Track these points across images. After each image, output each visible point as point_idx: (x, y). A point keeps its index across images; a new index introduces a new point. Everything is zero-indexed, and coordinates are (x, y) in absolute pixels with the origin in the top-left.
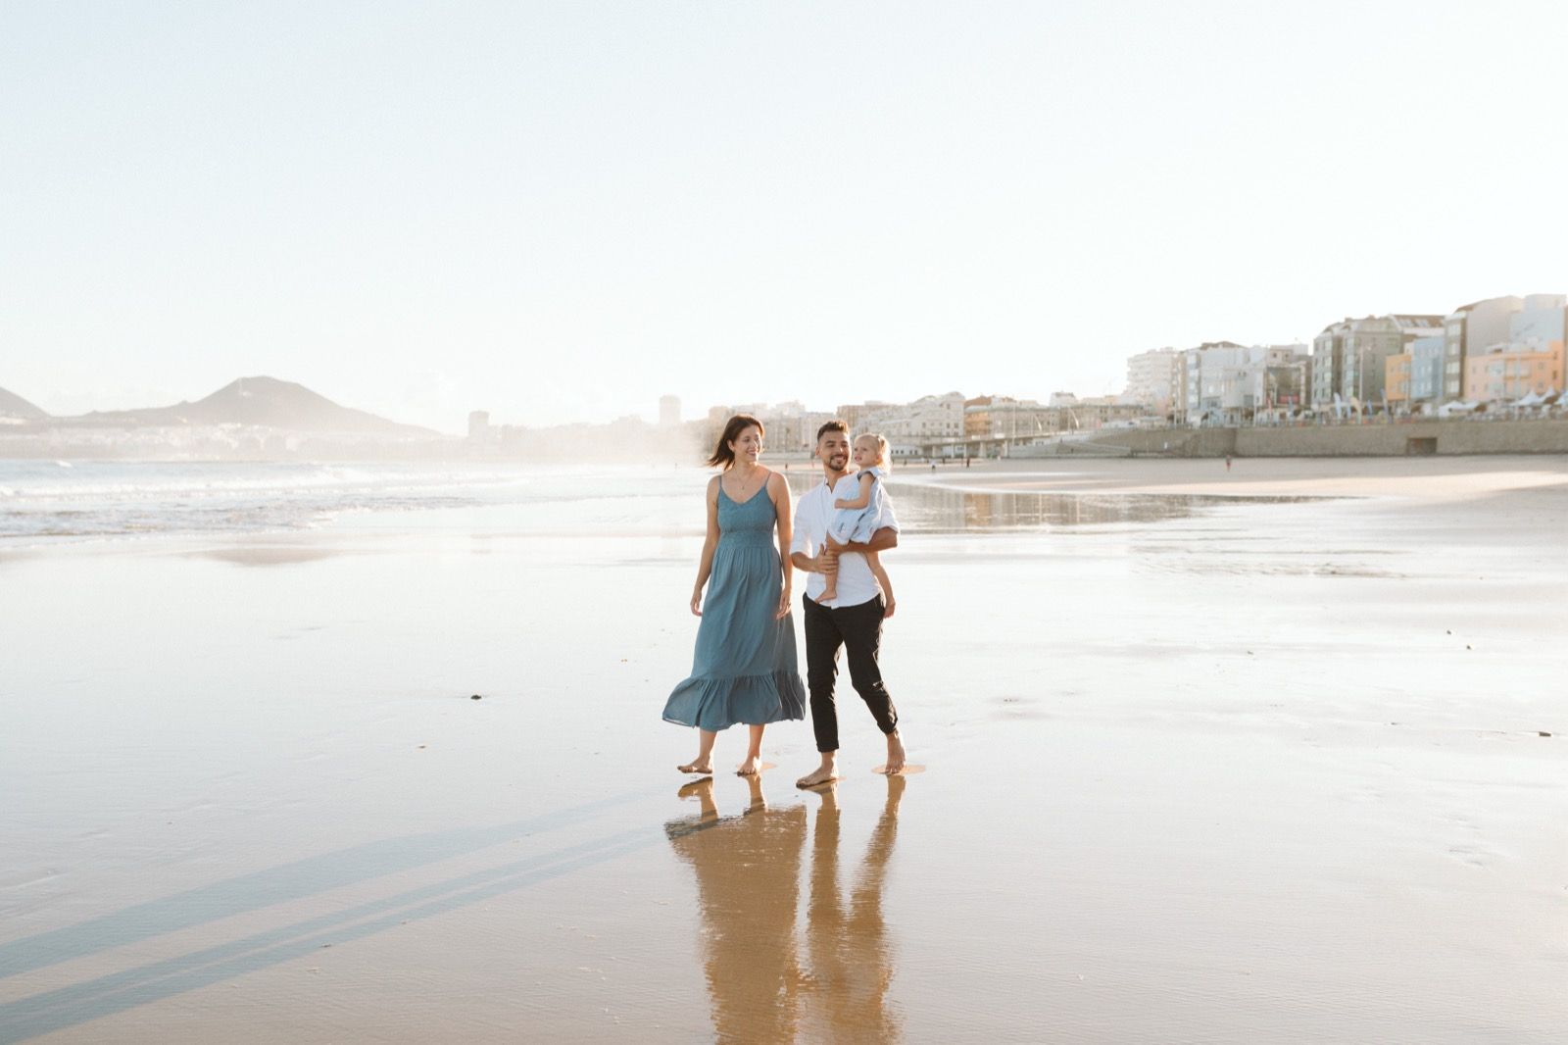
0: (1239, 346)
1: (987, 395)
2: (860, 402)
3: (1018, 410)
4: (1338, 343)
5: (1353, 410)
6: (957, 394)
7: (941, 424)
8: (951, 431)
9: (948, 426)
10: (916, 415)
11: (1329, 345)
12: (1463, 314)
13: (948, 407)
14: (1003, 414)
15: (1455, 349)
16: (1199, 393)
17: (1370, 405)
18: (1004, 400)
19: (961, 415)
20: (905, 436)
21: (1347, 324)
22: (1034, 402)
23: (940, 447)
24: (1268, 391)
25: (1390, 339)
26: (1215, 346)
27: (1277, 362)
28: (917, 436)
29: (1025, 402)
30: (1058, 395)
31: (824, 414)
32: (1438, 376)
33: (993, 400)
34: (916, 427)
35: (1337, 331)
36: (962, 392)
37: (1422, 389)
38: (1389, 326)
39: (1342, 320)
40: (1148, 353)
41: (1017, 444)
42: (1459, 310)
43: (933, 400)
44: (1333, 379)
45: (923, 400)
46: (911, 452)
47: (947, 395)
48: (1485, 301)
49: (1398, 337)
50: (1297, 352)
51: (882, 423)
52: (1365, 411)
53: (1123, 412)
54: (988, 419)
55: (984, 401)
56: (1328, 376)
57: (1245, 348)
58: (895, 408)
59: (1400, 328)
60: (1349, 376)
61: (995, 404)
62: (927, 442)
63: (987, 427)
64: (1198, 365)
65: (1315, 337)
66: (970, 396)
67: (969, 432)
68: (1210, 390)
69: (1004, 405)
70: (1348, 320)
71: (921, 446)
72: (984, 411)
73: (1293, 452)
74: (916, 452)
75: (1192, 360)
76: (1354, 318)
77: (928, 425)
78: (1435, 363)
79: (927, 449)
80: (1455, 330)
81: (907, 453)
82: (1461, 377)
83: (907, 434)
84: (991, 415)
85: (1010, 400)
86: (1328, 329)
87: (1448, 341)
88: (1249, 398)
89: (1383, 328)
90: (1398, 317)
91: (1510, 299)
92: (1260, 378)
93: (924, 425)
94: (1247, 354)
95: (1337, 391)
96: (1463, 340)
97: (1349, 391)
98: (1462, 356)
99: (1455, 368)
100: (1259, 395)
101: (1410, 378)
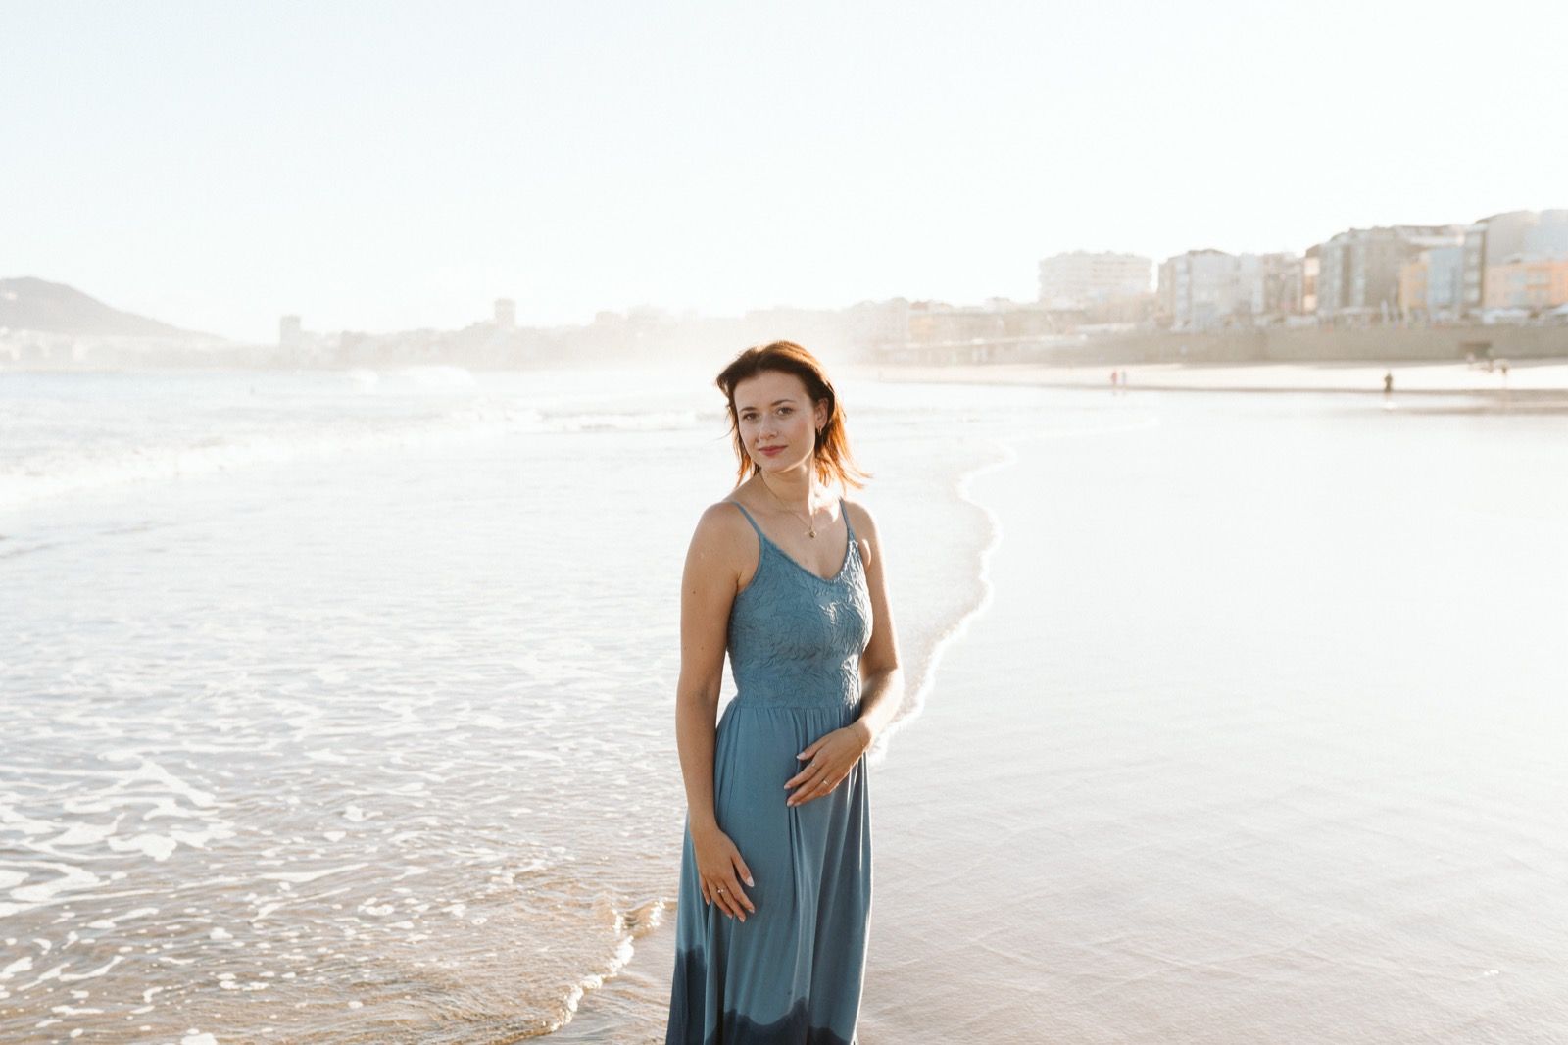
0: (1227, 254)
1: (923, 299)
4: (1347, 250)
7: (887, 329)
10: (860, 319)
11: (1338, 254)
12: (1482, 227)
15: (1474, 259)
16: (1189, 296)
18: (942, 304)
21: (1354, 233)
24: (1268, 294)
25: (1398, 249)
26: (1205, 252)
27: (1272, 268)
28: (866, 341)
30: (996, 299)
32: (1457, 285)
33: (930, 305)
34: (863, 332)
35: (1344, 240)
37: (1444, 295)
38: (1395, 236)
39: (1347, 231)
42: (1479, 221)
44: (1342, 286)
48: (1501, 215)
49: (1407, 247)
50: (1288, 259)
54: (932, 323)
55: (919, 305)
56: (1337, 284)
57: (1232, 255)
60: (1359, 283)
61: (934, 309)
63: (932, 332)
64: (1189, 270)
67: (917, 337)
68: (1202, 296)
75: (1181, 266)
76: (1358, 226)
77: (874, 330)
78: (1454, 272)
80: (1476, 241)
82: (1481, 285)
83: (854, 339)
84: (937, 319)
85: (949, 305)
86: (1334, 238)
87: (1462, 249)
88: (1249, 305)
89: (1390, 238)
90: (1406, 228)
91: (1525, 212)
92: (1257, 284)
93: (870, 329)
94: (1237, 263)
95: (1346, 298)
96: (1483, 251)
97: (1359, 298)
98: (1482, 266)
99: (1474, 277)
100: (1258, 301)
101: (1426, 286)
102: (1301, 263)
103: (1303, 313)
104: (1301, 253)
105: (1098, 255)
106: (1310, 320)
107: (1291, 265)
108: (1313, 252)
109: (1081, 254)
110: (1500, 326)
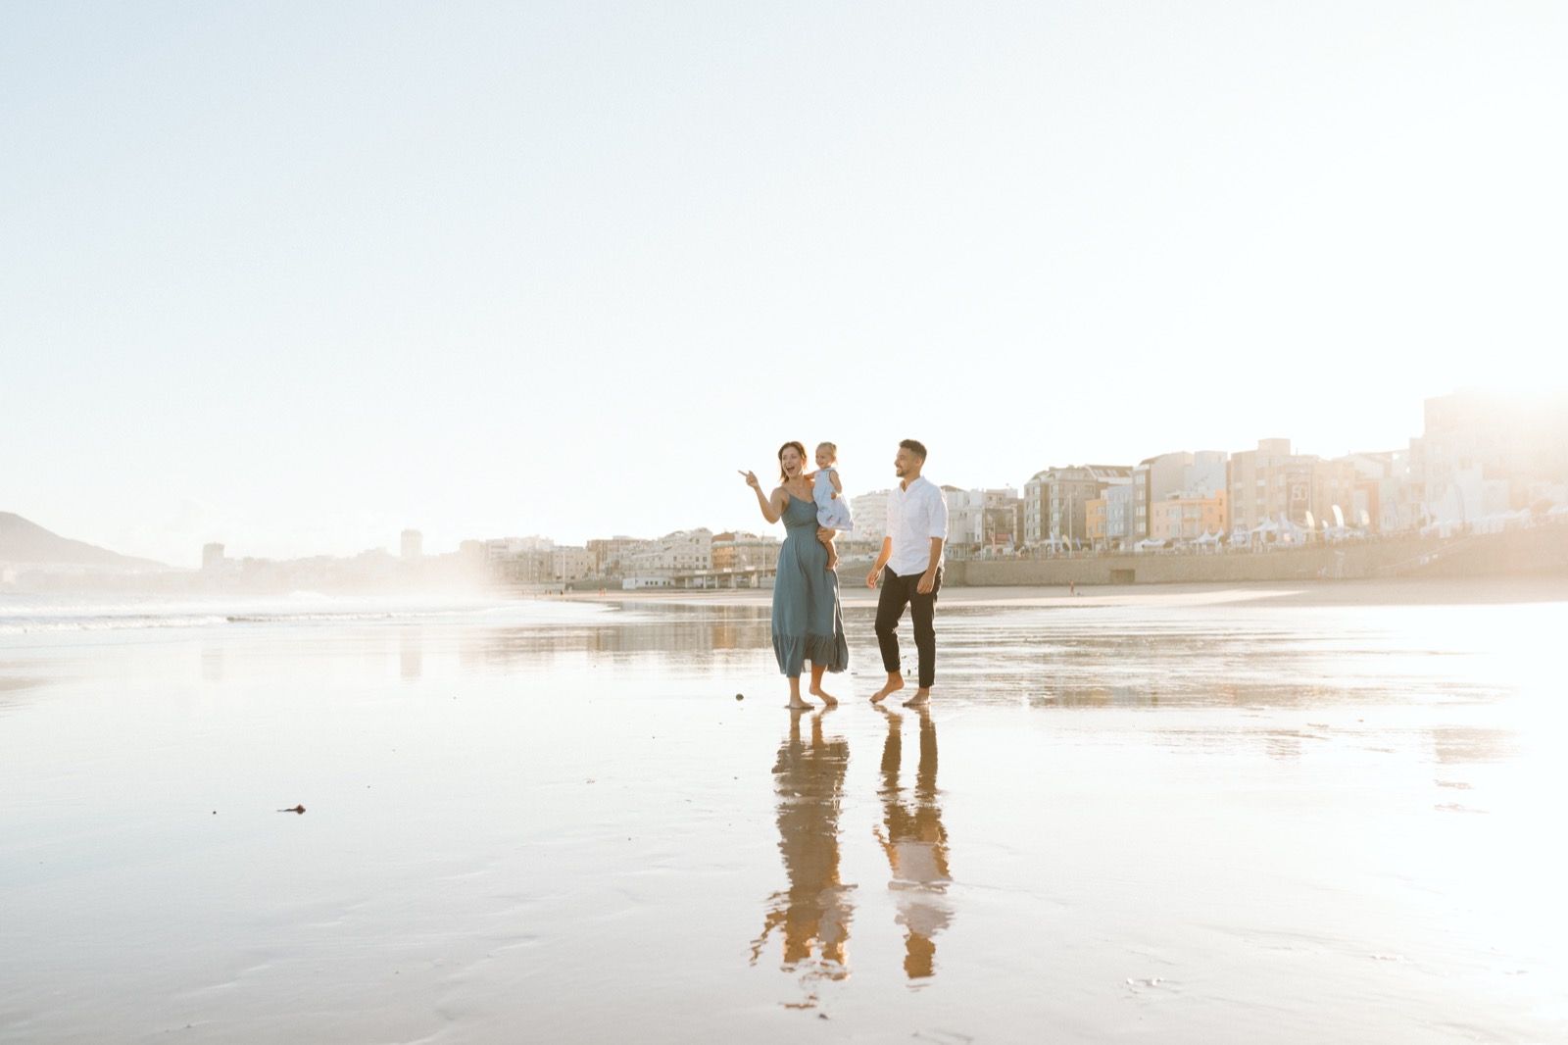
0: (959, 490)
1: (730, 531)
2: (610, 538)
3: (759, 545)
4: (1045, 488)
5: (1065, 546)
6: (704, 530)
7: (691, 558)
8: (701, 563)
9: (697, 560)
10: (668, 549)
11: (1038, 490)
12: (1147, 467)
13: (698, 541)
14: (747, 548)
15: (1141, 496)
17: (1078, 541)
18: (746, 536)
19: (709, 549)
20: (657, 568)
21: (1052, 472)
22: (775, 538)
23: (691, 578)
24: (986, 528)
25: (1086, 486)
27: (993, 504)
28: (669, 568)
29: (767, 538)
31: (575, 548)
32: (1129, 519)
33: (736, 536)
34: (668, 561)
35: (1043, 478)
36: (710, 529)
37: (1117, 529)
38: (1086, 475)
39: (1047, 470)
40: (869, 495)
41: (766, 576)
42: (1144, 463)
43: (682, 535)
44: (1042, 520)
45: (673, 534)
46: (664, 583)
47: (696, 531)
48: (1163, 456)
49: (1094, 484)
50: (1009, 496)
51: (635, 556)
52: (1075, 547)
53: (853, 547)
54: (733, 553)
55: (728, 536)
56: (1038, 517)
57: (965, 492)
58: (648, 543)
59: (1095, 477)
60: (1056, 517)
61: (739, 540)
62: (681, 574)
63: (732, 561)
65: (1026, 482)
66: (717, 531)
67: (716, 565)
69: (748, 540)
70: (1052, 469)
71: (674, 578)
72: (729, 546)
73: (1015, 582)
74: (669, 583)
76: (1058, 467)
77: (679, 557)
78: (1126, 506)
79: (680, 580)
80: (1141, 480)
81: (660, 584)
82: (1148, 519)
83: (659, 566)
84: (737, 549)
85: (752, 536)
86: (1036, 477)
87: (1135, 488)
88: (970, 535)
89: (1082, 476)
90: (1093, 467)
91: (1182, 454)
92: (979, 518)
93: (675, 558)
94: (967, 498)
95: (1046, 528)
96: (1148, 488)
97: (1057, 530)
98: (1148, 502)
99: (1142, 512)
100: (979, 534)
101: (1106, 518)
102: (1019, 500)
104: (1019, 490)
107: (1010, 501)
110: (1150, 553)
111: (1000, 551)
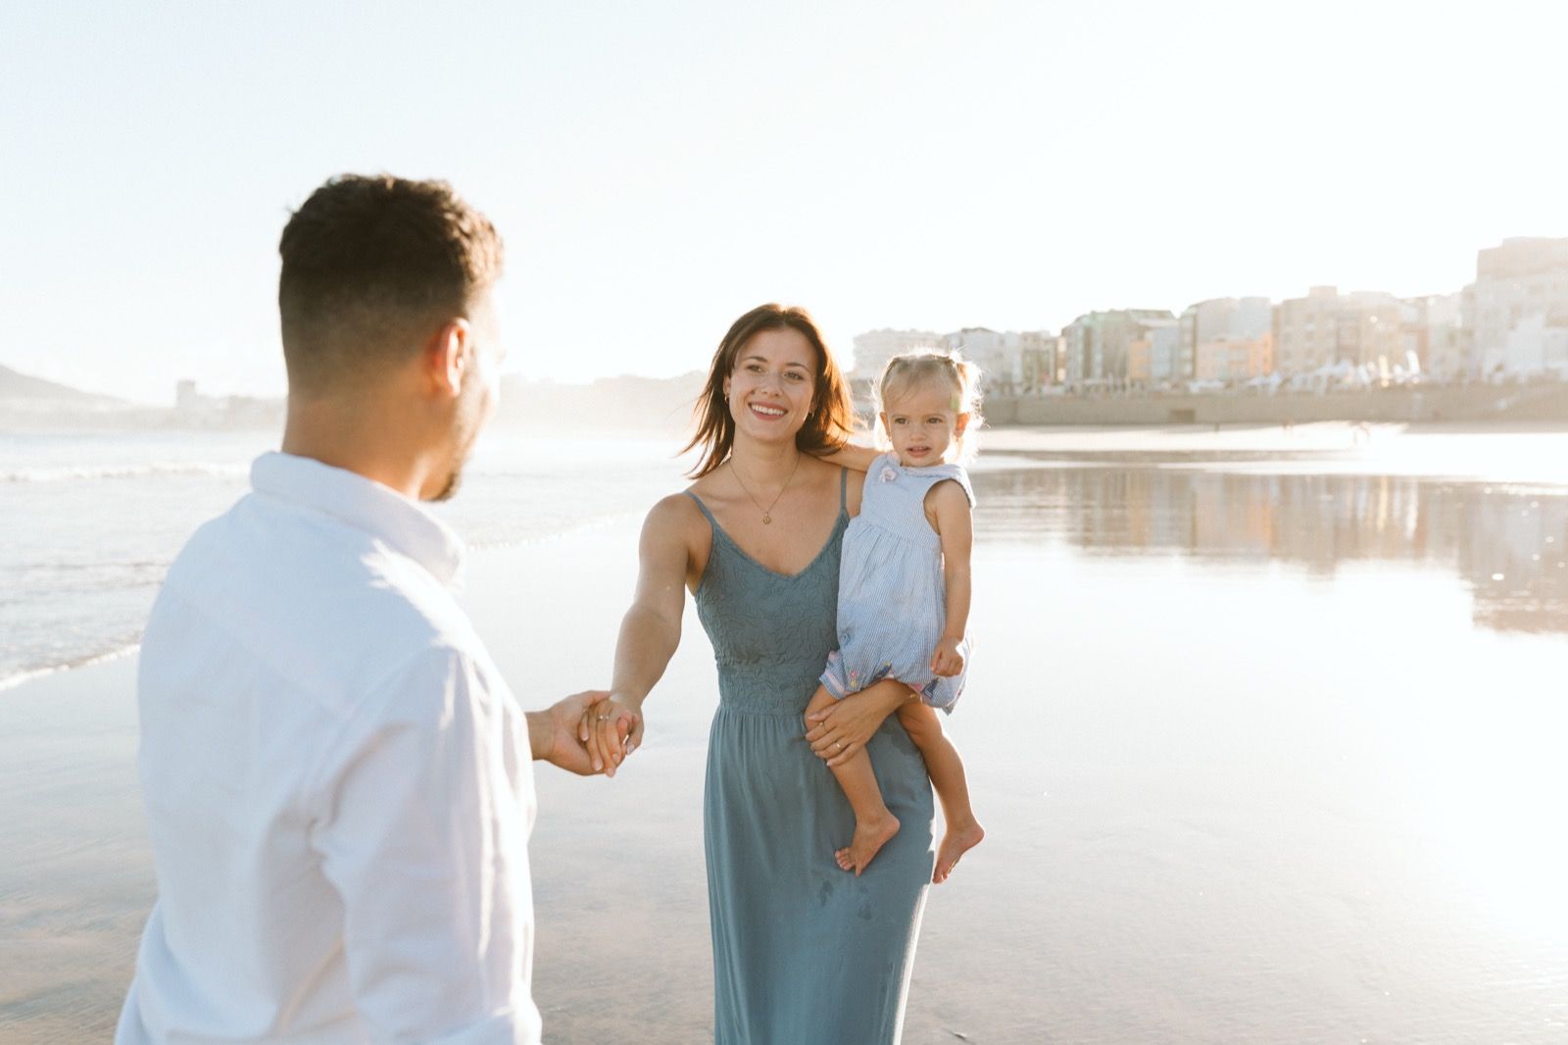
0: (993, 332)
4: (1088, 332)
11: (1080, 333)
12: (1193, 311)
15: (1188, 338)
21: (1094, 314)
24: (1027, 368)
25: (1131, 329)
26: (975, 330)
27: (1030, 345)
32: (1175, 360)
35: (1086, 321)
37: (1162, 369)
38: (1128, 319)
39: (1089, 313)
42: (1191, 307)
44: (1084, 361)
48: (1209, 301)
49: (1136, 328)
50: (1043, 336)
56: (1080, 358)
57: (1000, 334)
59: (1137, 321)
60: (1098, 358)
65: (1063, 326)
75: (955, 341)
76: (1099, 310)
78: (1172, 348)
80: (1188, 323)
82: (1193, 360)
86: (1076, 321)
87: (1180, 331)
88: (1010, 376)
89: (1123, 320)
90: (1136, 311)
91: (1228, 300)
92: (1017, 359)
94: (1002, 340)
95: (1087, 372)
96: (1194, 332)
97: (1098, 371)
98: (1194, 344)
99: (1187, 353)
100: (1017, 373)
101: (1150, 361)
102: (1054, 342)
103: (1056, 383)
104: (1056, 332)
105: (903, 332)
106: (1059, 390)
107: (1047, 342)
108: (1065, 332)
109: (888, 331)
110: (1205, 395)
111: (1040, 391)
